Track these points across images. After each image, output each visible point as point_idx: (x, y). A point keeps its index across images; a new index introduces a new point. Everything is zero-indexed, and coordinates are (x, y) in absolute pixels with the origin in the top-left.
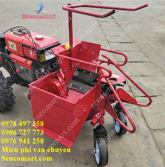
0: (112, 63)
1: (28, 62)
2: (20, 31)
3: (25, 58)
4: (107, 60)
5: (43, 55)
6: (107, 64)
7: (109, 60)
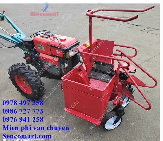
0: (125, 56)
1: (55, 60)
2: (45, 35)
3: (52, 56)
4: (120, 54)
5: (68, 53)
6: (121, 56)
7: (122, 53)
